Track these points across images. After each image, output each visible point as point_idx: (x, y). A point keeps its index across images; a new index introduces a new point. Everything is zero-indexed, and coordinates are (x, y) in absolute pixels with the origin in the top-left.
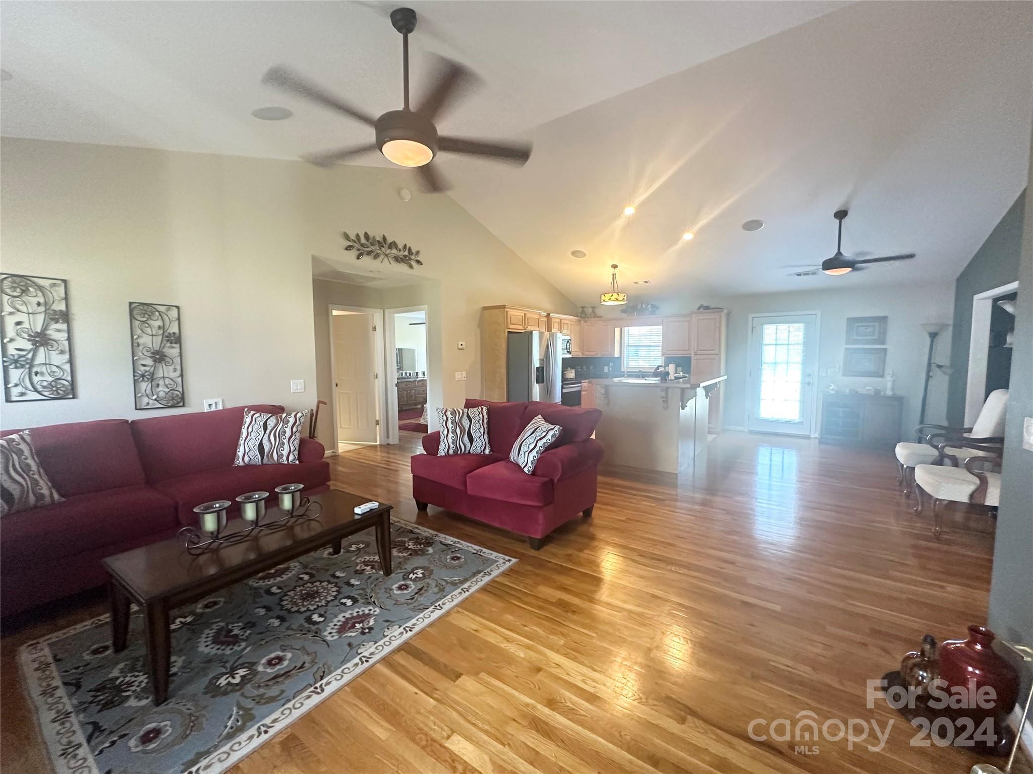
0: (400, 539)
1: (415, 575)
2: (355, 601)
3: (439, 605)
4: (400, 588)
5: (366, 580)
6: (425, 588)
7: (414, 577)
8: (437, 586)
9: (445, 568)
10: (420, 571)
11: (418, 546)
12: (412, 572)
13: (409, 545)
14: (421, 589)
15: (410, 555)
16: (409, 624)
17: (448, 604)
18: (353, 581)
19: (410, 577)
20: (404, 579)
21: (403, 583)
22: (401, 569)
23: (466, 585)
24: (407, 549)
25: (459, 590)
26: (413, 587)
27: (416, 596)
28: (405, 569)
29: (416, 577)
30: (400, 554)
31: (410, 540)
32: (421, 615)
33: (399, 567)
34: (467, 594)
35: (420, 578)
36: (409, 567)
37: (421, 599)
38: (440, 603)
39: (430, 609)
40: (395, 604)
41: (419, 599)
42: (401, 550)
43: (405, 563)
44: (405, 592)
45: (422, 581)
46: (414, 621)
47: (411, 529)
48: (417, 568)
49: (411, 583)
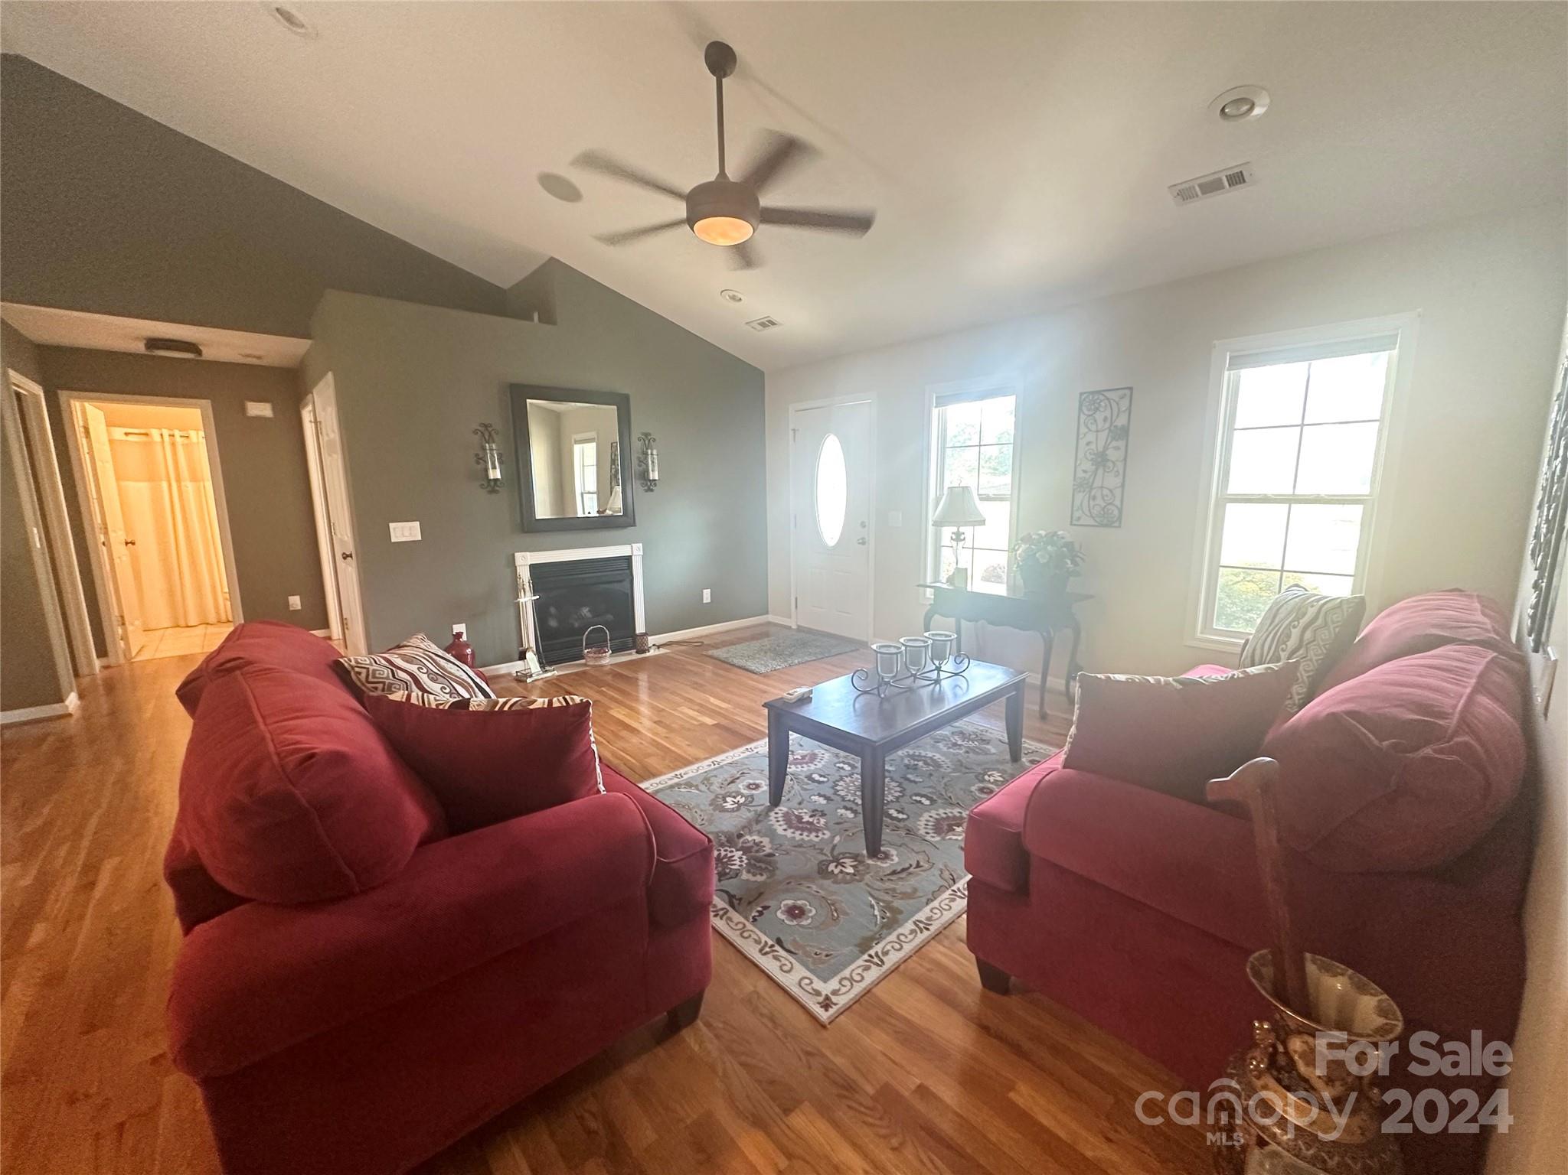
0: (759, 878)
1: (736, 801)
2: (810, 778)
3: (715, 765)
4: (757, 786)
5: (803, 800)
6: (726, 783)
7: (738, 798)
8: (711, 784)
9: (691, 806)
10: (728, 806)
11: (723, 853)
12: (740, 806)
13: (740, 858)
14: (732, 782)
15: (740, 836)
16: (748, 753)
17: (705, 766)
18: (822, 801)
19: (744, 798)
20: (752, 796)
21: (754, 792)
22: (756, 811)
23: (676, 780)
24: (746, 850)
25: (685, 777)
26: (741, 786)
27: (738, 775)
28: (749, 811)
29: (735, 797)
30: (757, 838)
31: (737, 874)
32: (735, 759)
33: (760, 815)
34: (678, 773)
35: (729, 796)
36: (746, 815)
37: (734, 772)
38: (713, 767)
39: (725, 762)
40: (763, 771)
41: (736, 772)
42: (756, 848)
43: (750, 822)
44: (751, 782)
45: (728, 792)
46: (743, 755)
47: (732, 913)
48: (733, 810)
49: (743, 791)
